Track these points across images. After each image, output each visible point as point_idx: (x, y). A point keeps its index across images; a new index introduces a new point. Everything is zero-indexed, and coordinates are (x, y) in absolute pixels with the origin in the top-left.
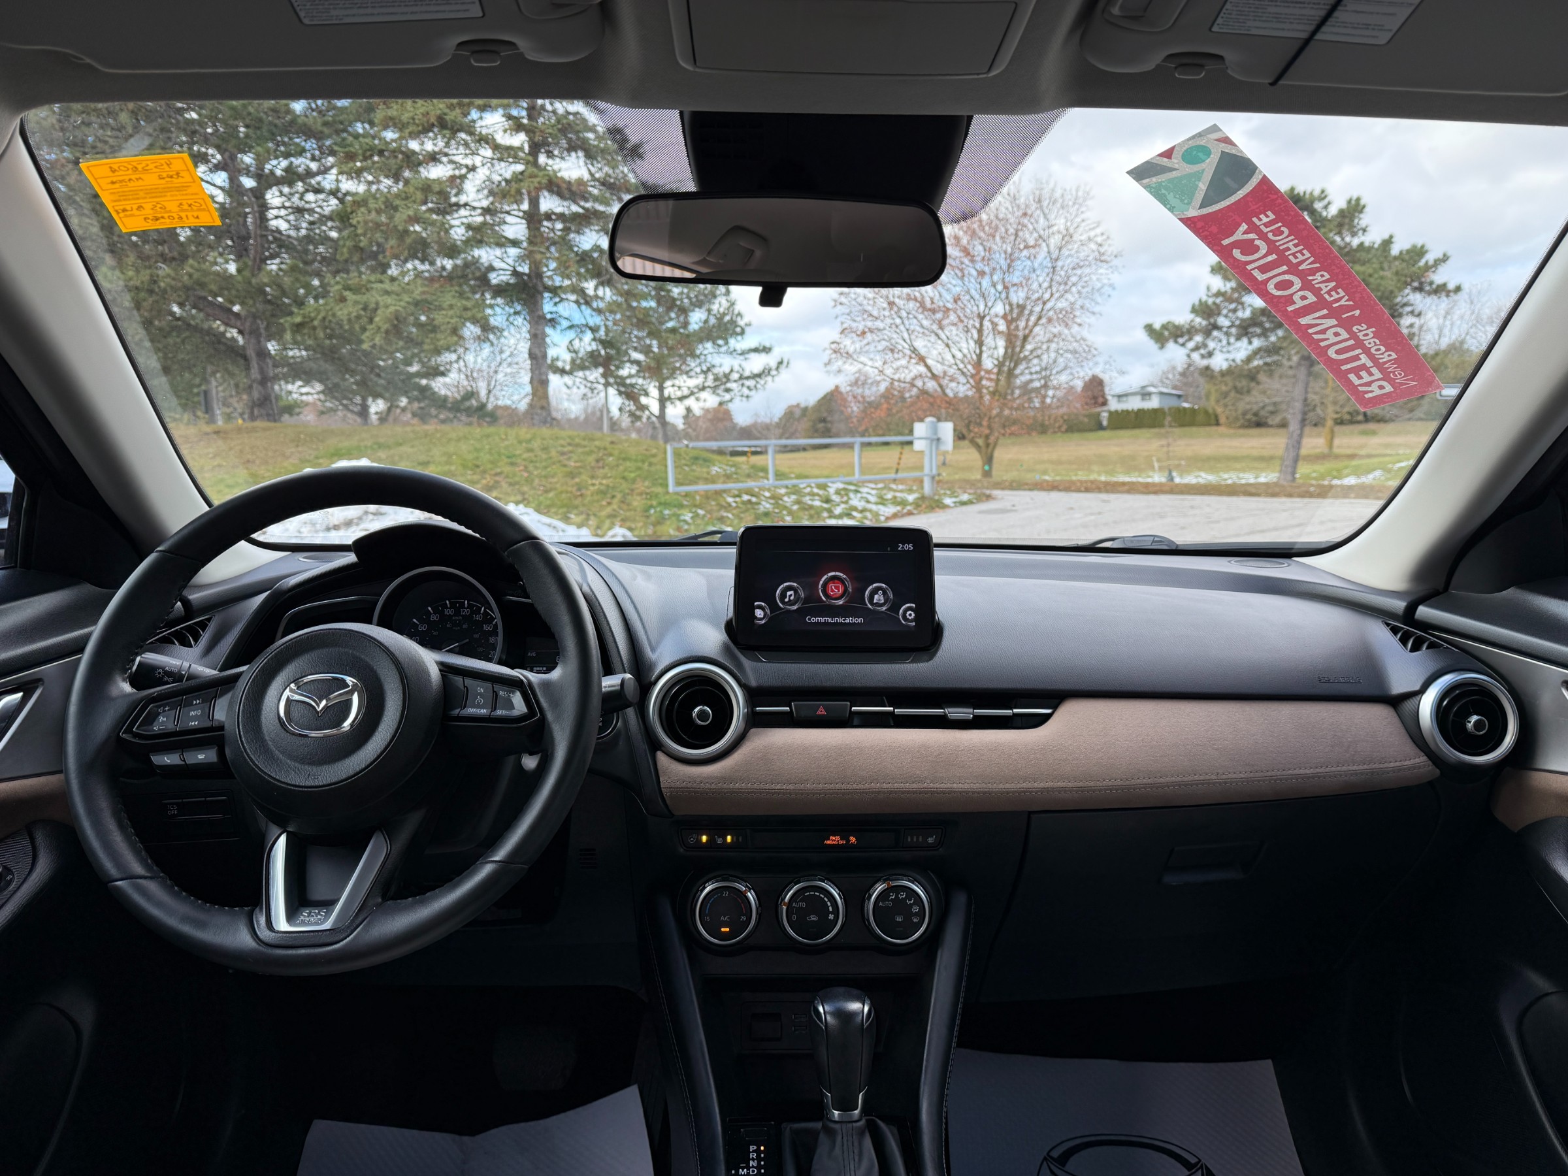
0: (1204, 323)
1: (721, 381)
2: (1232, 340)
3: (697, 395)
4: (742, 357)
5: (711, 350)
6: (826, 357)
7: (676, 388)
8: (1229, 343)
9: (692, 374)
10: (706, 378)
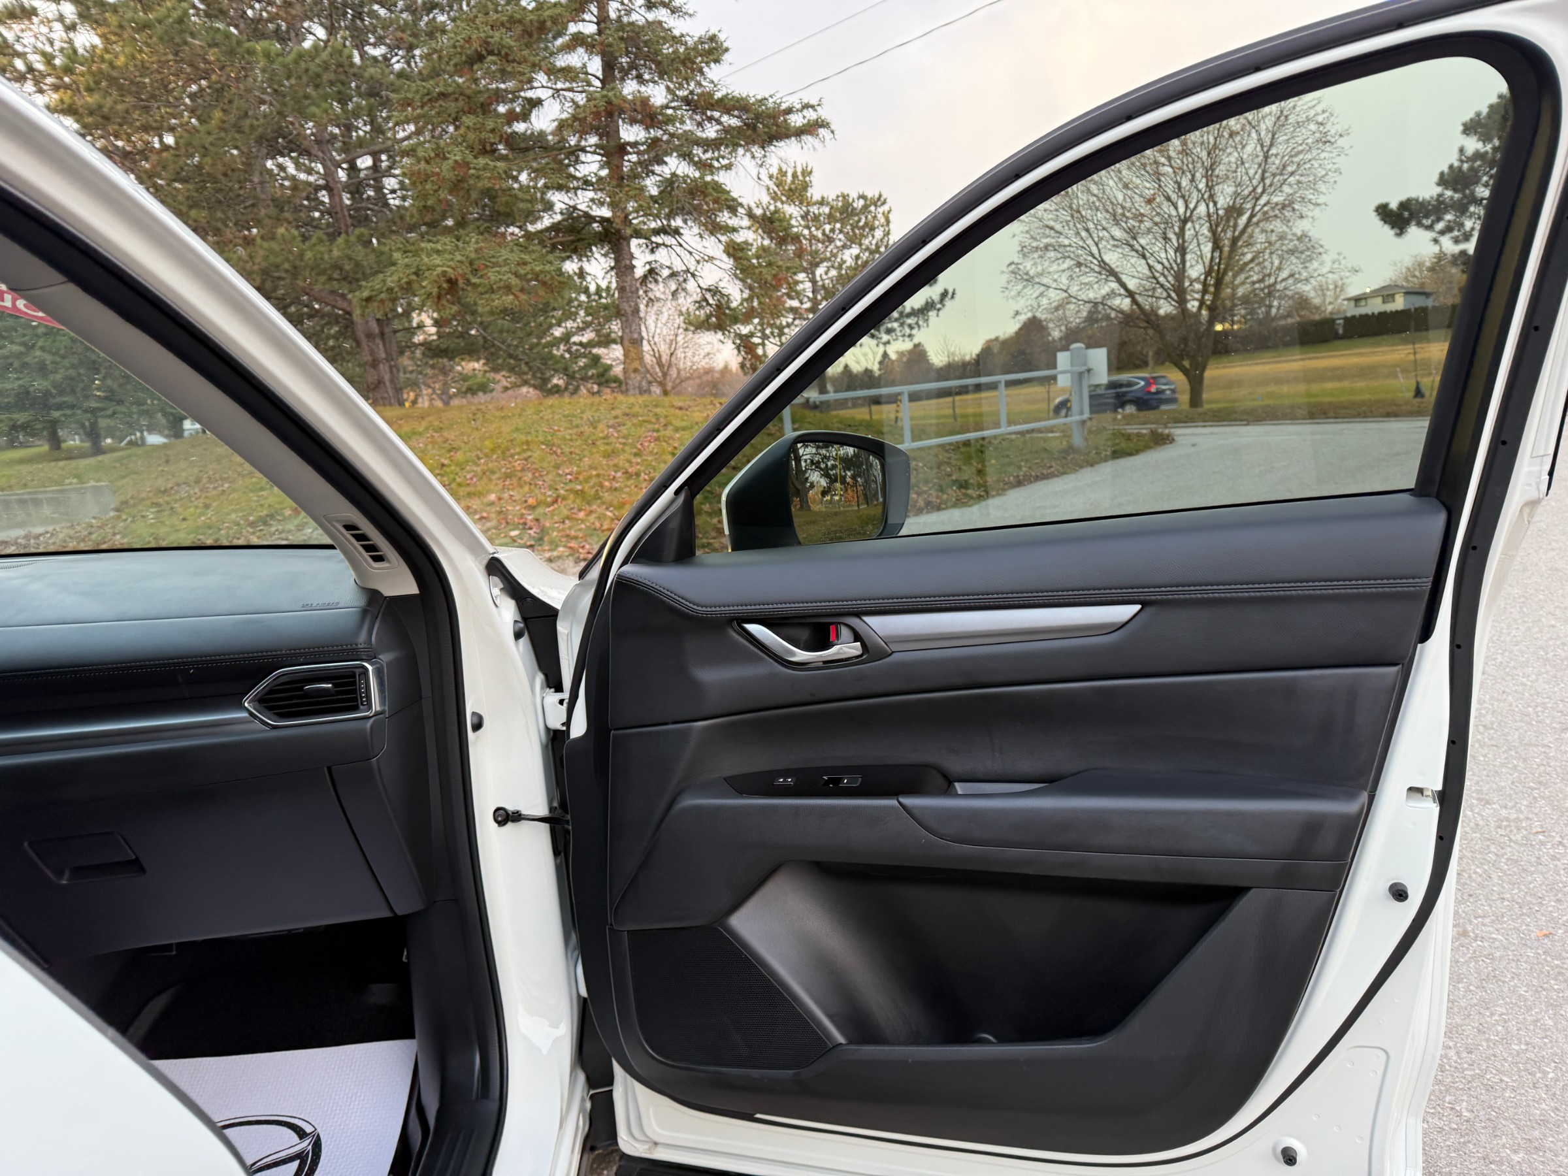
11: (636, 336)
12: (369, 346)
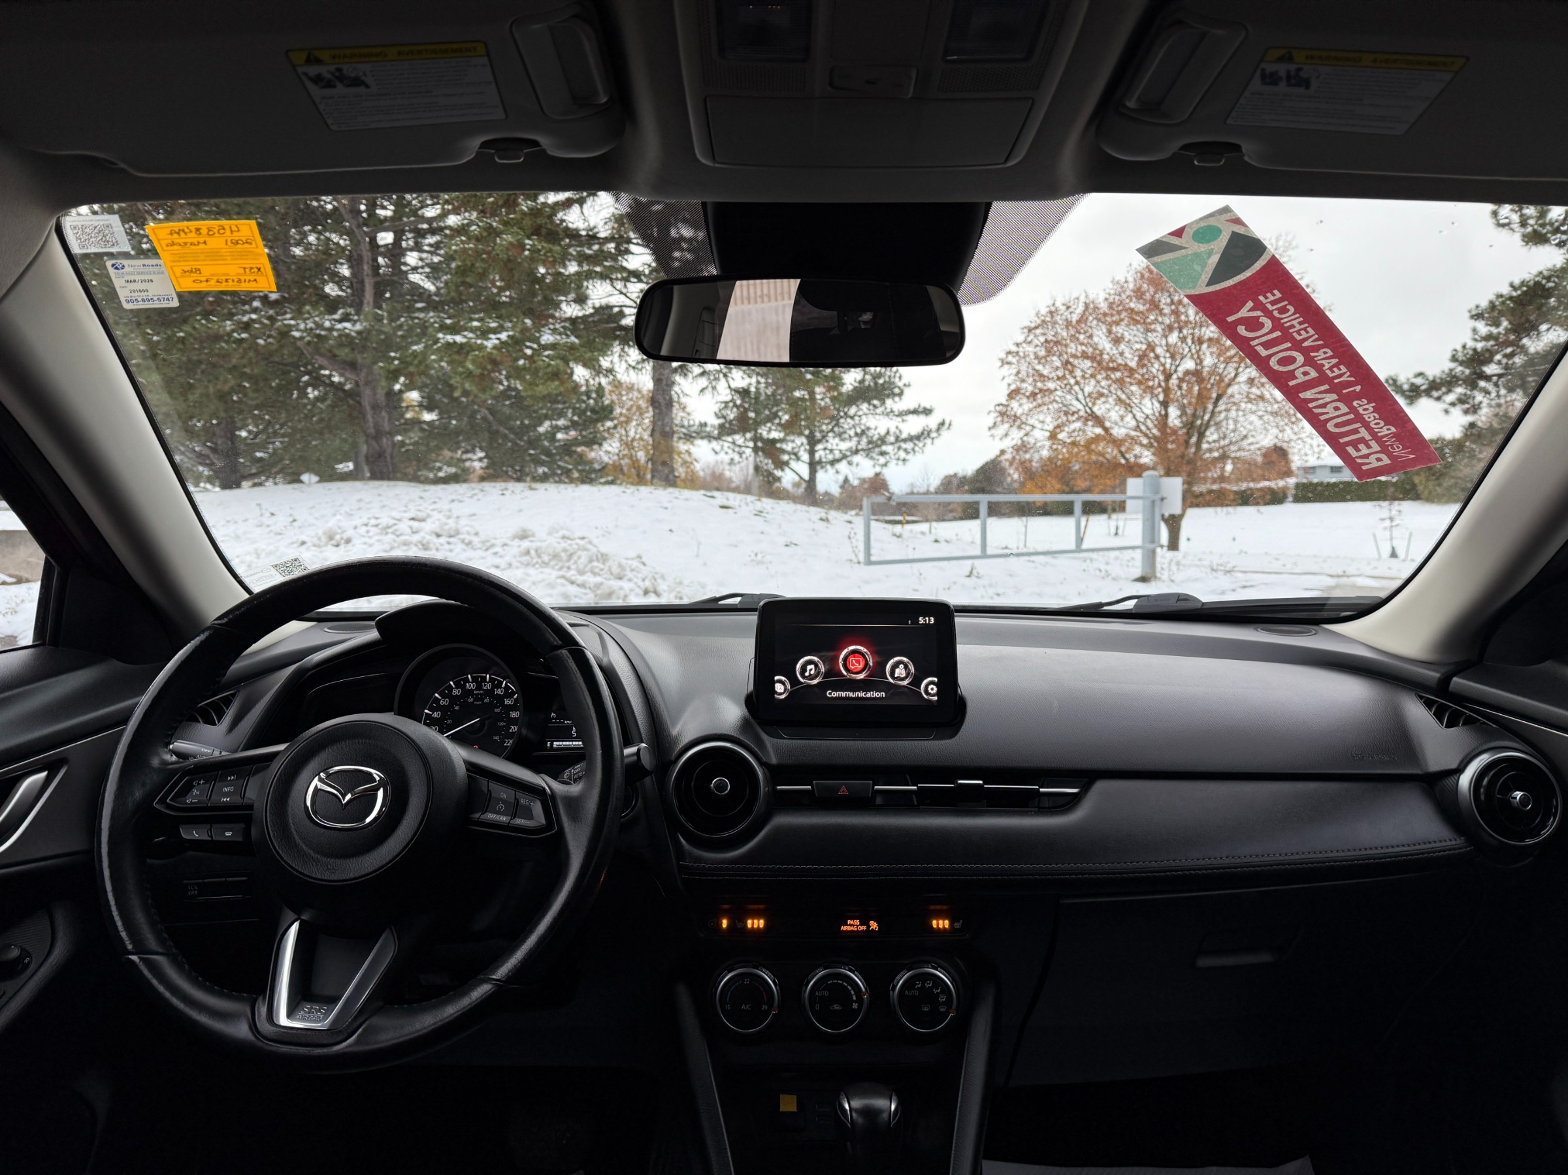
0: (1467, 372)
1: (875, 445)
2: (1503, 392)
3: (849, 459)
4: (899, 419)
5: (866, 411)
6: (990, 420)
7: (827, 452)
8: (1498, 396)
9: (846, 436)
10: (859, 442)
11: (667, 429)
12: (373, 418)
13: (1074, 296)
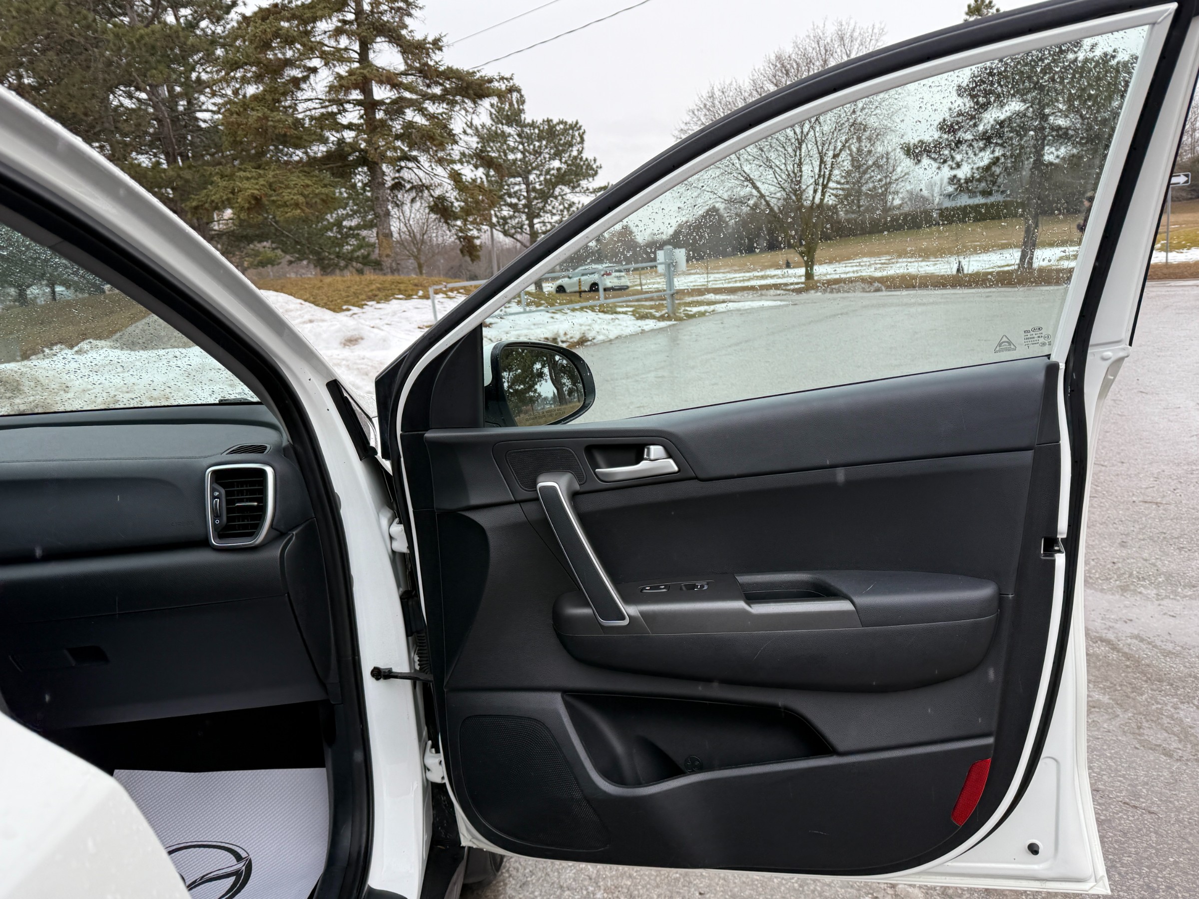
0: (950, 138)
2: (976, 151)
5: (567, 191)
13: (727, 83)
